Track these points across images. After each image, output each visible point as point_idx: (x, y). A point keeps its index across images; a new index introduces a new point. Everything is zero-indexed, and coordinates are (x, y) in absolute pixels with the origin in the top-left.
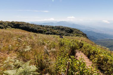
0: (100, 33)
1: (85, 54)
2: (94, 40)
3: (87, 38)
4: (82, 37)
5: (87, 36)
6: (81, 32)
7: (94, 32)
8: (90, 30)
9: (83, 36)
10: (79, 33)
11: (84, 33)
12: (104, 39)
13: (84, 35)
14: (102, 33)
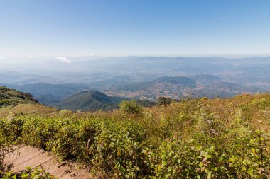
0: (61, 83)
1: (34, 146)
2: (53, 102)
3: (37, 102)
4: (20, 105)
5: (34, 98)
6: (11, 92)
7: (48, 85)
8: (37, 82)
9: (22, 100)
10: (6, 94)
11: (24, 92)
12: (71, 95)
13: (26, 97)
14: (65, 83)
